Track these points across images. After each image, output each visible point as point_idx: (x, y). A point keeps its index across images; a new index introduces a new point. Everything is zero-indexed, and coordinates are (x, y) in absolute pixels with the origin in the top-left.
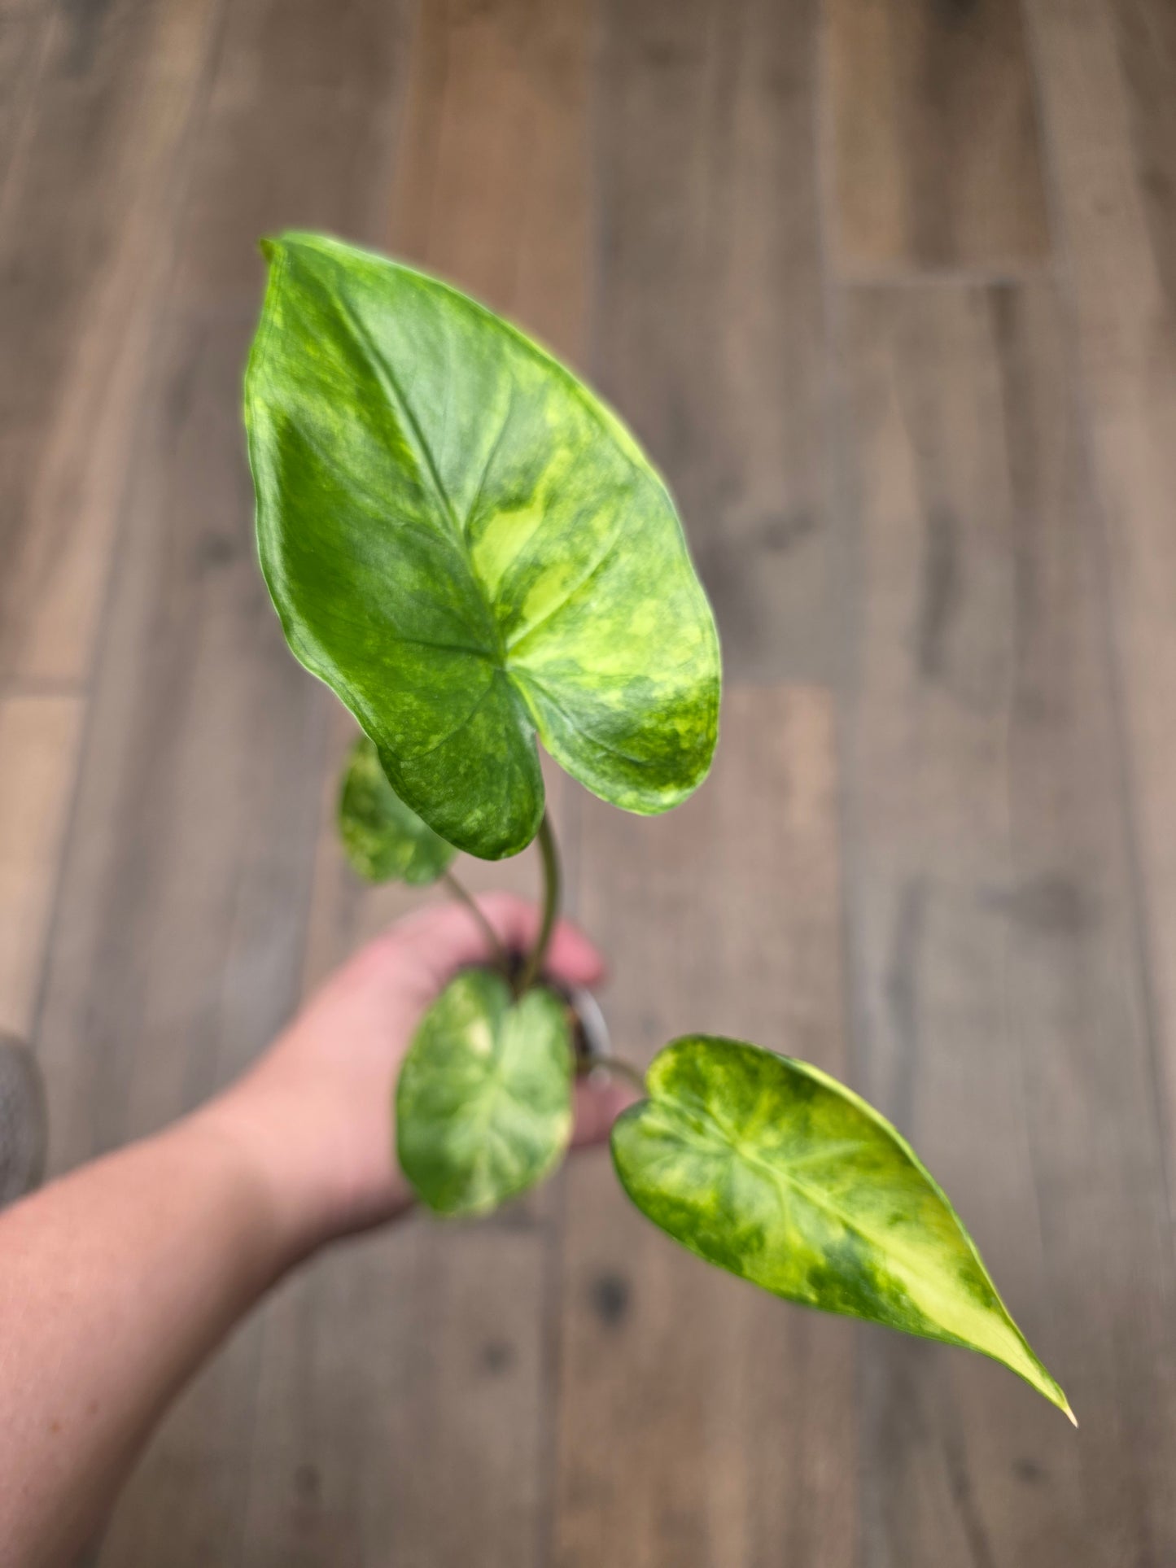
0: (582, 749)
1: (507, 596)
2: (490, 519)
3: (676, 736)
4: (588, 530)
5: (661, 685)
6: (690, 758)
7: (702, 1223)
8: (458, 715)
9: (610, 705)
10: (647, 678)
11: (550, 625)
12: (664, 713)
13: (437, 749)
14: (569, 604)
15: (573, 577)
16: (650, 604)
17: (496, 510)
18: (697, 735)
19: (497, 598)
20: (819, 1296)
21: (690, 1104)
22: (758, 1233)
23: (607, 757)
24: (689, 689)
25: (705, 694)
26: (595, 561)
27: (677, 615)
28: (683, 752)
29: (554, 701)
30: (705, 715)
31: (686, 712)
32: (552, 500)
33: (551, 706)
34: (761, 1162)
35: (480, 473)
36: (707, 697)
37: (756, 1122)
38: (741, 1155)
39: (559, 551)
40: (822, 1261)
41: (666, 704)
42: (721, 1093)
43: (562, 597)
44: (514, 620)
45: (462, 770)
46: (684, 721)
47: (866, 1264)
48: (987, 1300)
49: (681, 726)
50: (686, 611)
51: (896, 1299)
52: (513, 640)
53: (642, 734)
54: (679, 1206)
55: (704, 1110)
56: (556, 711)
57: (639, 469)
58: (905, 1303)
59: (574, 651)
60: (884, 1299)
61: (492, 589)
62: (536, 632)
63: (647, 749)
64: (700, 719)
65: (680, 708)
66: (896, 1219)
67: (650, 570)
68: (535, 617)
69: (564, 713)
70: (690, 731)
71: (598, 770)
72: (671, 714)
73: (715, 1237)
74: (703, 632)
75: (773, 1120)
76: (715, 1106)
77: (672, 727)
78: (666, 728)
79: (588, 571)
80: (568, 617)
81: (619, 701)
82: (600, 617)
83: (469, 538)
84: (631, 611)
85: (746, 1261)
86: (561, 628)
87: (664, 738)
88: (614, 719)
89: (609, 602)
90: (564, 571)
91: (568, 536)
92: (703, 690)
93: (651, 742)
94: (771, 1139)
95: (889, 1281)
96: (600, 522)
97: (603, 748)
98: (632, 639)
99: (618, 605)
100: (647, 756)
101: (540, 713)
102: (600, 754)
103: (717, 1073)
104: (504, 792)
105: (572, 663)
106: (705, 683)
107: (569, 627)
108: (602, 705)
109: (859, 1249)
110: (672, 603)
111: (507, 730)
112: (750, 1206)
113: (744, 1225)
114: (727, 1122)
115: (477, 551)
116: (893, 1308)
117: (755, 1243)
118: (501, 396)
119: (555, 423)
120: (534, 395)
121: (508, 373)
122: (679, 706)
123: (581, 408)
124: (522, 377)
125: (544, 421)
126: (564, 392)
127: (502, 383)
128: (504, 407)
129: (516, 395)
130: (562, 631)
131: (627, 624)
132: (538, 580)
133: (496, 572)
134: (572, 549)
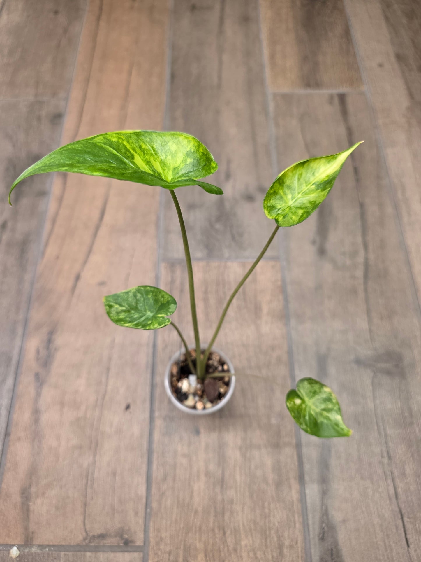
0: (198, 173)
1: (153, 171)
2: (135, 162)
3: (203, 153)
4: (145, 149)
5: (191, 149)
7: (307, 212)
10: (188, 151)
11: (164, 170)
14: (160, 163)
15: (154, 158)
16: (169, 144)
17: (133, 160)
19: (153, 173)
20: (328, 188)
22: (310, 202)
26: (152, 152)
28: (206, 155)
32: (134, 150)
33: (185, 175)
34: (294, 200)
35: (124, 158)
37: (285, 198)
38: (292, 204)
39: (147, 157)
42: (277, 203)
43: (158, 162)
44: (159, 174)
48: (335, 158)
54: (302, 216)
55: (279, 209)
56: (187, 175)
57: (134, 133)
58: (332, 175)
59: (172, 167)
61: (151, 172)
62: (164, 173)
66: (313, 174)
68: (160, 171)
72: (198, 150)
75: (285, 194)
76: (279, 206)
79: (154, 155)
80: (163, 165)
81: (190, 160)
82: (166, 157)
83: (138, 168)
84: (168, 150)
88: (194, 163)
89: (164, 154)
90: (152, 159)
91: (144, 153)
92: (195, 141)
93: (202, 159)
94: (289, 196)
95: (326, 178)
96: (143, 146)
98: (176, 152)
99: (165, 152)
100: (205, 162)
103: (272, 202)
105: (175, 169)
107: (166, 166)
108: (190, 164)
109: (318, 183)
112: (304, 204)
115: (141, 169)
117: (313, 202)
118: (103, 146)
119: (116, 140)
120: (106, 141)
121: (97, 143)
122: (197, 148)
123: (114, 135)
124: (99, 141)
125: (115, 142)
126: (108, 136)
127: (99, 145)
128: (107, 147)
129: (104, 143)
130: (166, 168)
131: (172, 152)
132: (152, 163)
133: (147, 169)
134: (147, 154)
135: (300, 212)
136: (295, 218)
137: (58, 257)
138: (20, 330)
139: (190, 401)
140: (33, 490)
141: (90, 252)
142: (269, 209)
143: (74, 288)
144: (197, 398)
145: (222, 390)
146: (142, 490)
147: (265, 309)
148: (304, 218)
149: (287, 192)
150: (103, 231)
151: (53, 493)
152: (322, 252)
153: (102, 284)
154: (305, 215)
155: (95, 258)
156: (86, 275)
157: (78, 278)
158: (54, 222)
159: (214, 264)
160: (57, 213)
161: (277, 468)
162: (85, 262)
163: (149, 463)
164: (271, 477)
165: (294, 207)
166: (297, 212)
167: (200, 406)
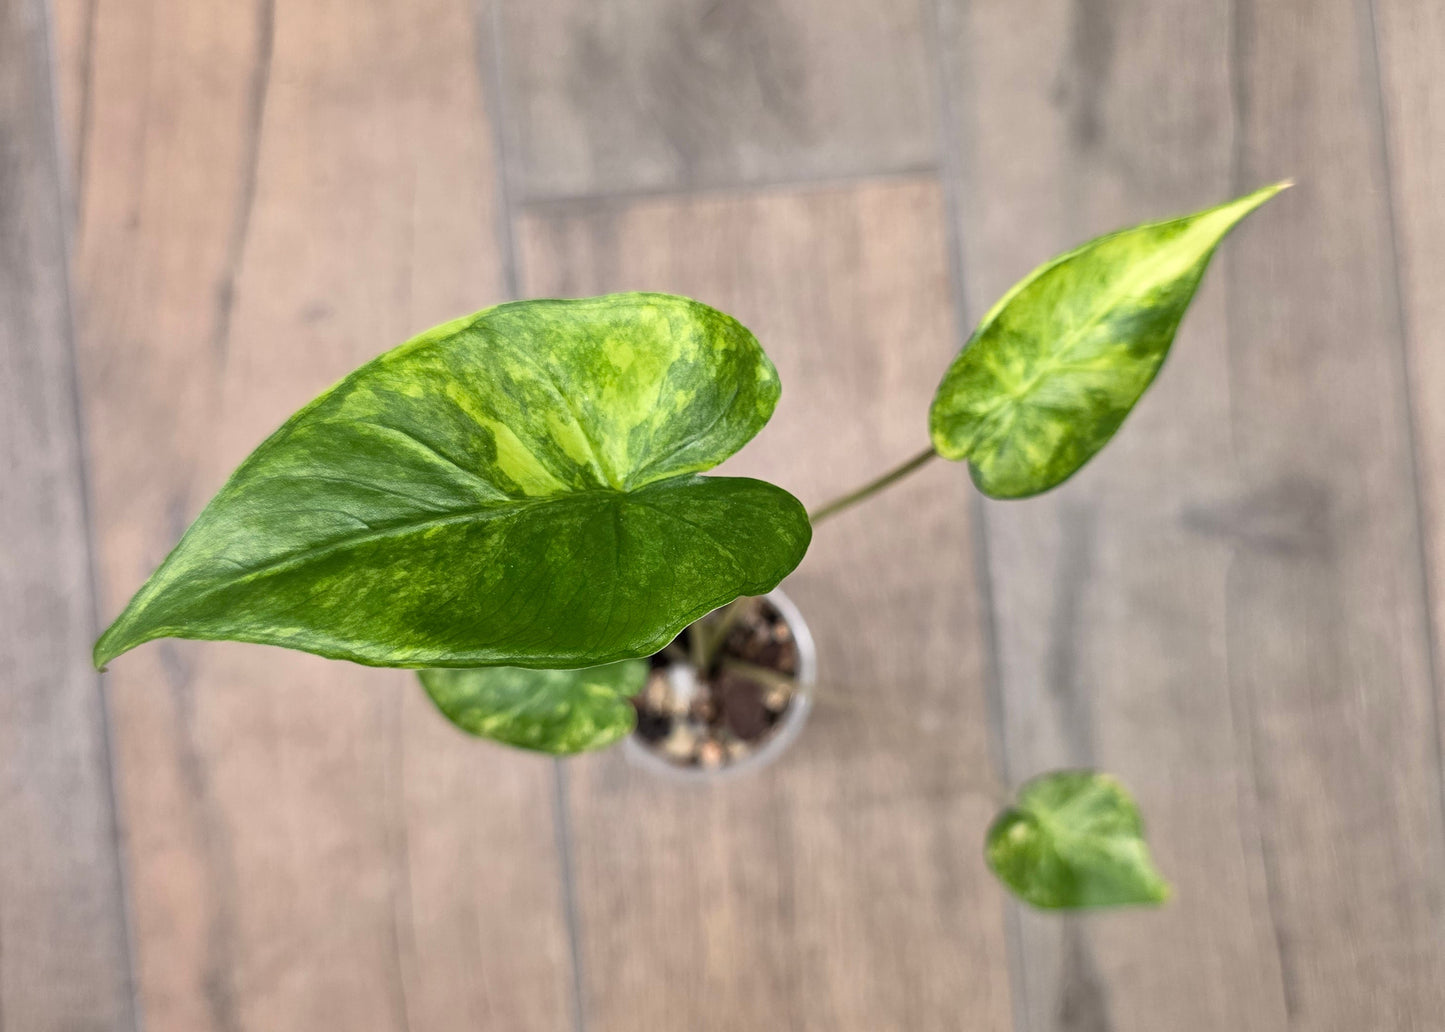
0: (716, 438)
1: (568, 476)
2: (502, 473)
3: (726, 352)
4: (521, 385)
5: (684, 353)
6: (742, 348)
7: (1079, 434)
8: (691, 533)
9: (687, 404)
10: (673, 364)
11: (596, 444)
12: (708, 356)
13: (731, 551)
14: (582, 421)
15: (559, 411)
16: (609, 345)
17: (494, 465)
18: (728, 334)
19: (568, 485)
20: (1154, 352)
21: (974, 428)
22: (1091, 393)
23: (728, 417)
24: (695, 329)
25: (701, 317)
26: (549, 386)
27: (628, 323)
28: (737, 351)
29: (669, 454)
30: (716, 322)
31: (712, 337)
32: (489, 410)
33: (673, 457)
34: (1034, 379)
35: (460, 471)
36: (703, 316)
37: (1003, 375)
38: (1025, 395)
39: (536, 419)
40: (1123, 346)
41: (702, 352)
42: (975, 401)
43: (574, 423)
44: (586, 473)
45: (746, 537)
46: (717, 341)
47: (1132, 312)
48: (1181, 225)
49: (720, 345)
50: (626, 314)
51: (1165, 295)
52: (602, 480)
53: (719, 380)
54: (1060, 451)
55: (982, 419)
56: (678, 454)
57: (473, 324)
58: (1169, 290)
59: (624, 426)
60: (1164, 304)
61: (560, 485)
62: (599, 457)
63: (730, 380)
64: (717, 327)
65: (707, 342)
66: (1103, 280)
67: (575, 338)
68: (588, 454)
69: (680, 448)
70: (725, 339)
71: (736, 428)
72: (710, 351)
73: (1093, 426)
74: (649, 304)
75: (1004, 361)
76: (981, 408)
77: (720, 353)
78: (720, 358)
79: (557, 396)
80: (592, 424)
81: (686, 395)
82: (600, 396)
83: (518, 494)
84: (607, 364)
85: (1115, 405)
86: (599, 433)
87: (726, 362)
88: (700, 403)
89: (589, 384)
90: (553, 417)
91: (524, 405)
92: (698, 317)
93: (726, 375)
94: (1018, 366)
95: (1147, 297)
96: (517, 373)
97: (720, 419)
98: (632, 369)
99: (595, 376)
100: (734, 383)
101: (677, 468)
102: (724, 423)
103: (959, 400)
104: (758, 509)
105: (634, 431)
106: (693, 314)
107: (600, 426)
108: (686, 410)
109: (1118, 316)
110: (616, 325)
111: (695, 498)
112: (1067, 395)
113: (1083, 403)
114: (996, 401)
115: (528, 491)
116: (1172, 298)
117: (1099, 397)
118: (382, 435)
119: (420, 390)
120: (386, 404)
121: (356, 424)
122: (706, 341)
123: (407, 362)
124: (362, 411)
125: (416, 400)
126: (387, 375)
127: (367, 432)
128: (395, 435)
129: (383, 421)
130: (603, 434)
131: (617, 372)
132: (558, 443)
133: (547, 479)
134: (535, 405)
135: (1055, 431)
136: (1036, 455)
137: (134, 223)
138: (67, 505)
139: (681, 742)
140: (239, 978)
141: (248, 190)
142: (948, 424)
143: (221, 333)
144: (702, 729)
145: (774, 698)
146: (556, 948)
147: (893, 365)
148: (1068, 464)
149: (1011, 352)
150: (281, 101)
151: (298, 981)
152: (1088, 131)
153: (316, 314)
154: (1070, 452)
155: (273, 216)
156: (252, 283)
157: (226, 297)
158: (85, 73)
159: (708, 209)
160: (88, 35)
161: (944, 854)
162: (241, 230)
163: (567, 874)
164: (925, 876)
165: (1034, 405)
166: (1044, 429)
167: (711, 754)
